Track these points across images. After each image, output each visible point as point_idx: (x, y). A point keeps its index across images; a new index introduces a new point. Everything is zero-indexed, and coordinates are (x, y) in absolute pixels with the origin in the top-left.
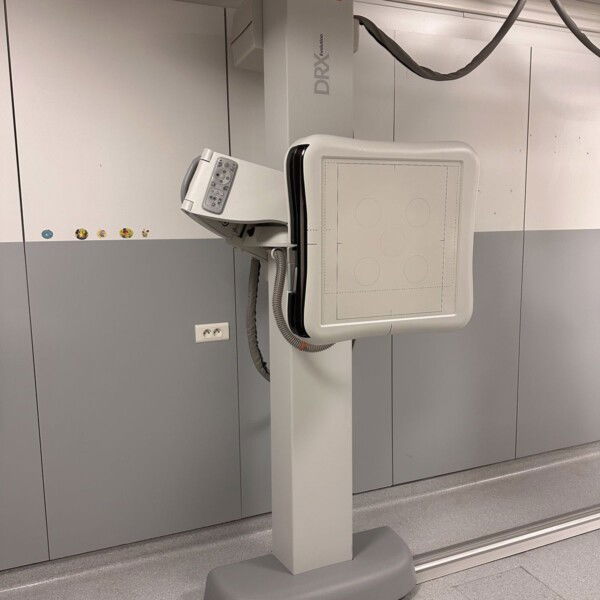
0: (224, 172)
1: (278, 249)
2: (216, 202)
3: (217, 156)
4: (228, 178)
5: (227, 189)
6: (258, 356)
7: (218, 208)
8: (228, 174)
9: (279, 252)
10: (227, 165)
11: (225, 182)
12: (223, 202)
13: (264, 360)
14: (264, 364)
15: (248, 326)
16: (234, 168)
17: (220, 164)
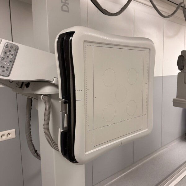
0: (10, 51)
1: (45, 95)
2: (5, 69)
3: (4, 42)
4: (12, 55)
5: (12, 61)
6: (33, 147)
7: (6, 73)
8: (12, 52)
9: (45, 97)
10: (12, 47)
11: (11, 57)
12: (10, 69)
13: (36, 149)
14: (36, 151)
15: (26, 133)
16: (16, 49)
17: (7, 47)
